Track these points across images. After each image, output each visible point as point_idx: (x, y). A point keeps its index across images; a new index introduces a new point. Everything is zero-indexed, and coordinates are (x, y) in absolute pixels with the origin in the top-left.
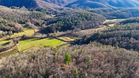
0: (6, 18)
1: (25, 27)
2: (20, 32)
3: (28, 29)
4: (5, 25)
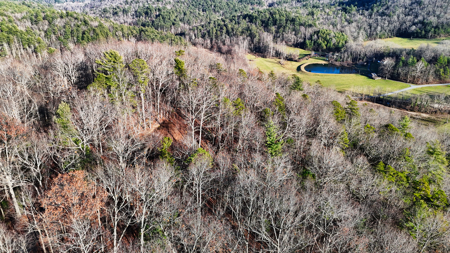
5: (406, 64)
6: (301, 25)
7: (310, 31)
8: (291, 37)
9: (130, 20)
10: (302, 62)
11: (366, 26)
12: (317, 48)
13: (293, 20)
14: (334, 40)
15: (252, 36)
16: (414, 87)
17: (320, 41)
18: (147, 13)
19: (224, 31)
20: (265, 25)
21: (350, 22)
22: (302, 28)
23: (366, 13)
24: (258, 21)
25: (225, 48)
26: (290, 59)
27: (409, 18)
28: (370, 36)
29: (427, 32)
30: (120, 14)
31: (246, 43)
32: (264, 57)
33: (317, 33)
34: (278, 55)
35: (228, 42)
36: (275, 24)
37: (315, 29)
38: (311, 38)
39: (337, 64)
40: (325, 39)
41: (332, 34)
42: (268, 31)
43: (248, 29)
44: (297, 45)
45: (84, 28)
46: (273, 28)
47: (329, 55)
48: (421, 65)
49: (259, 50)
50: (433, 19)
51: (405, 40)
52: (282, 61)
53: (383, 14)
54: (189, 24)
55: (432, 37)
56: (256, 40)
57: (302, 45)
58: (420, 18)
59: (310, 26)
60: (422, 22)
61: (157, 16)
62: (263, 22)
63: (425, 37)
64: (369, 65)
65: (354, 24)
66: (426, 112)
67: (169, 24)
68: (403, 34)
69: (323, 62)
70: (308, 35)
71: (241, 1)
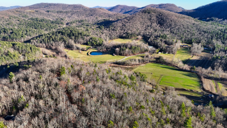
0: (173, 33)
1: (186, 49)
2: (169, 53)
3: (185, 53)
4: (161, 40)
5: (123, 50)
6: (84, 35)
7: (88, 38)
8: (82, 41)
10: (88, 51)
11: (108, 35)
12: (92, 45)
13: (81, 34)
14: (98, 42)
15: (65, 41)
16: (126, 57)
17: (93, 42)
19: (51, 39)
20: (69, 36)
21: (103, 33)
22: (85, 37)
23: (108, 29)
24: (66, 35)
25: (54, 48)
26: (83, 50)
27: (122, 31)
28: (111, 39)
29: (129, 36)
31: (63, 44)
32: (72, 50)
33: (91, 38)
34: (78, 48)
35: (54, 44)
36: (73, 35)
37: (90, 37)
38: (89, 41)
39: (101, 51)
40: (95, 41)
41: (97, 39)
42: (71, 39)
43: (62, 38)
44: (84, 44)
46: (73, 37)
47: (98, 47)
48: (127, 50)
49: (69, 47)
50: (129, 32)
51: (122, 39)
52: (80, 51)
53: (113, 30)
54: (30, 36)
55: (130, 38)
56: (67, 43)
57: (86, 44)
58: (126, 31)
59: (88, 36)
60: (126, 33)
61: (11, 33)
62: (68, 35)
63: (128, 38)
64: (112, 51)
65: (104, 34)
66: (130, 65)
67: (20, 37)
68: (121, 37)
69: (96, 51)
70: (88, 40)
71: (52, 22)
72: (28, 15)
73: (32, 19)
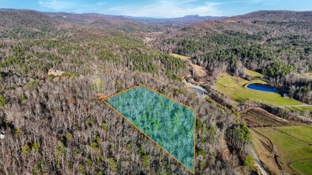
6: (264, 58)
7: (268, 62)
8: (254, 65)
9: (173, 47)
13: (260, 55)
15: (231, 63)
16: (304, 105)
17: (271, 70)
18: (183, 44)
20: (243, 56)
22: (264, 61)
24: (239, 54)
25: (212, 68)
26: (246, 79)
30: (171, 43)
31: (226, 66)
32: (232, 75)
34: (241, 75)
35: (216, 64)
36: (248, 56)
39: (272, 85)
40: (275, 69)
41: (281, 66)
42: (243, 60)
43: (231, 58)
44: (257, 71)
45: (139, 55)
46: (246, 59)
49: (231, 71)
52: (242, 79)
54: (203, 51)
56: (233, 65)
59: (270, 59)
61: (187, 46)
62: (242, 54)
65: (304, 61)
66: (287, 118)
67: (192, 51)
69: (264, 83)
71: (248, 37)
72: (226, 27)
73: (227, 32)
